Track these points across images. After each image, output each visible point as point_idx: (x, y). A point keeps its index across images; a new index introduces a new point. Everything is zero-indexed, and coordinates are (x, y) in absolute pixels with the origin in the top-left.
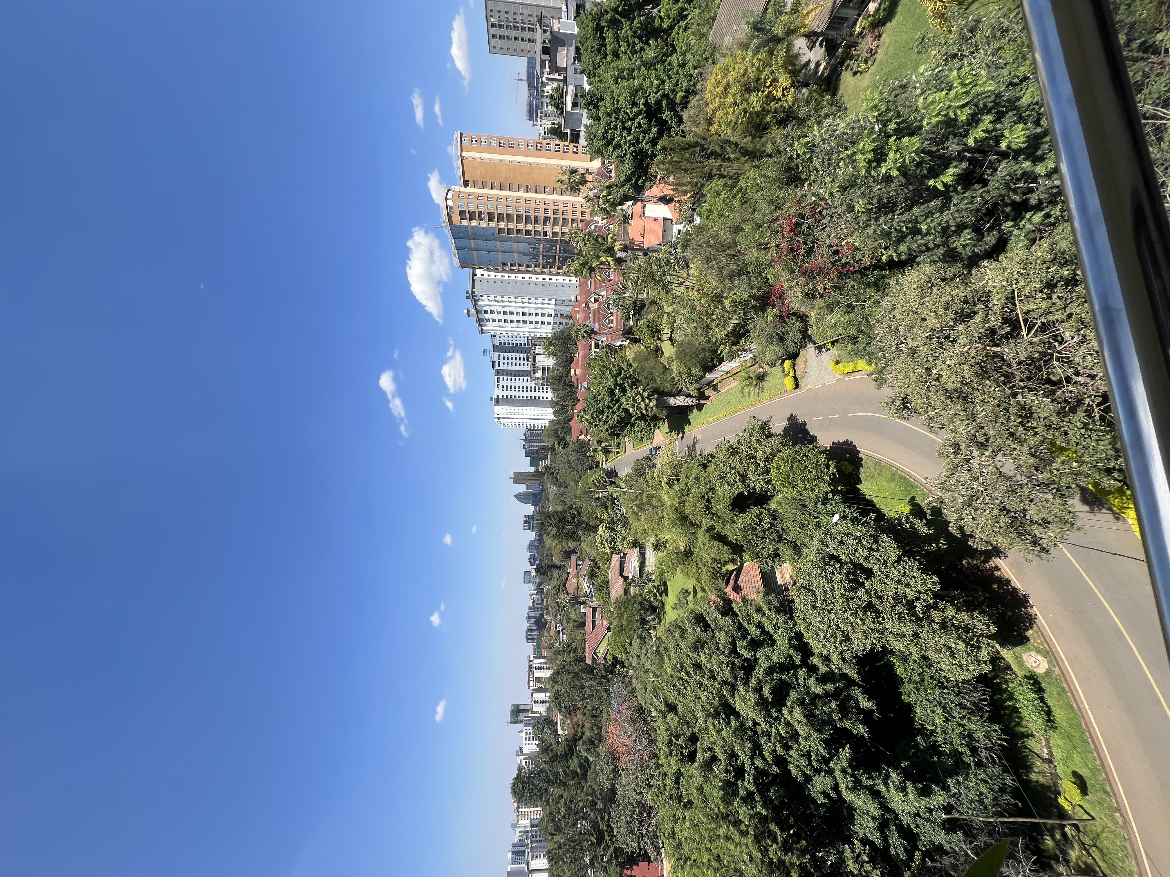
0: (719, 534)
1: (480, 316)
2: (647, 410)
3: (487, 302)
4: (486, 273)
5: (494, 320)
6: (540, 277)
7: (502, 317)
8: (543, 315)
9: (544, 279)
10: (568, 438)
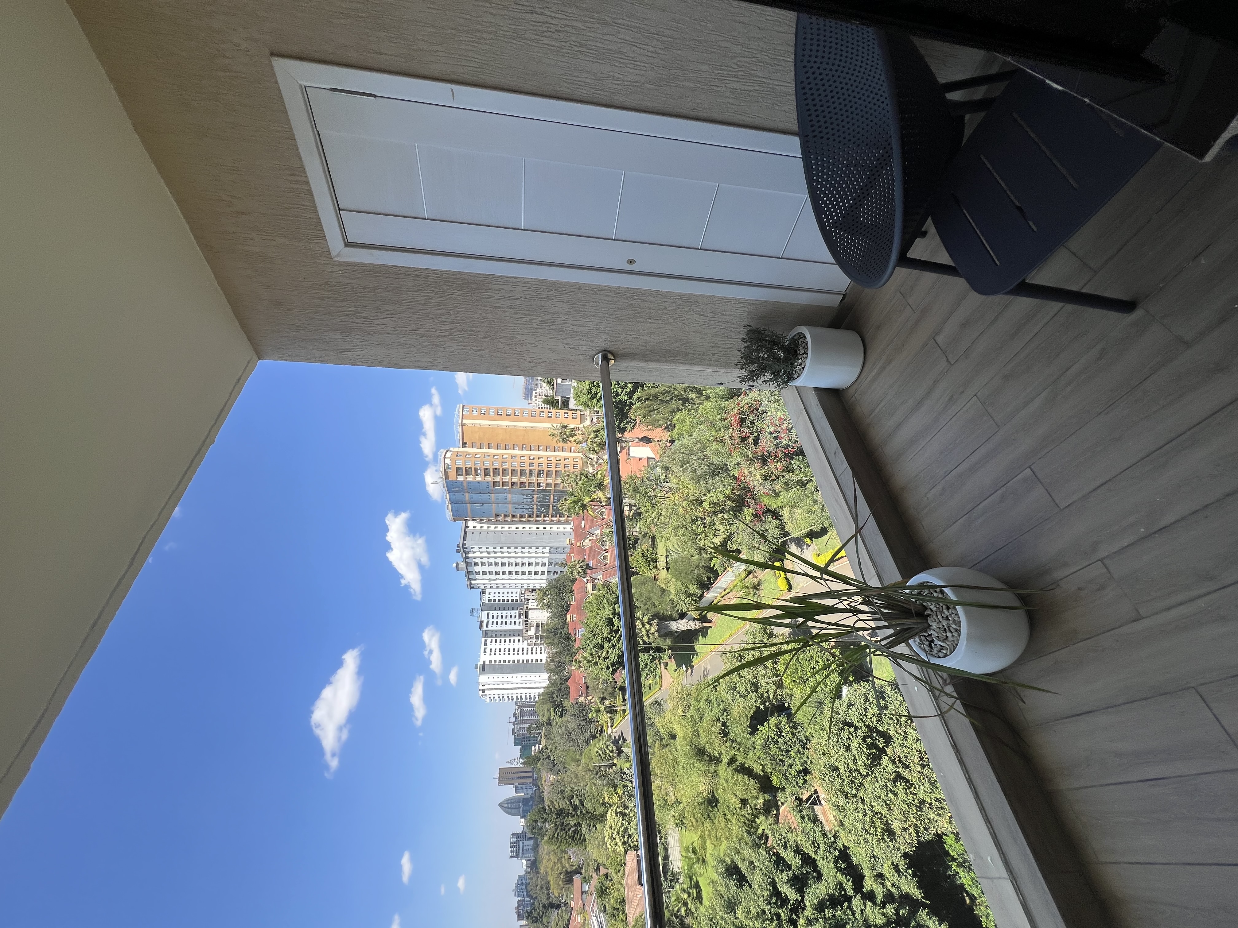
0: (742, 765)
1: (470, 569)
2: (649, 637)
3: (478, 554)
4: (478, 526)
5: (484, 573)
6: (534, 527)
7: (493, 569)
8: (537, 564)
9: (538, 528)
10: (566, 703)
